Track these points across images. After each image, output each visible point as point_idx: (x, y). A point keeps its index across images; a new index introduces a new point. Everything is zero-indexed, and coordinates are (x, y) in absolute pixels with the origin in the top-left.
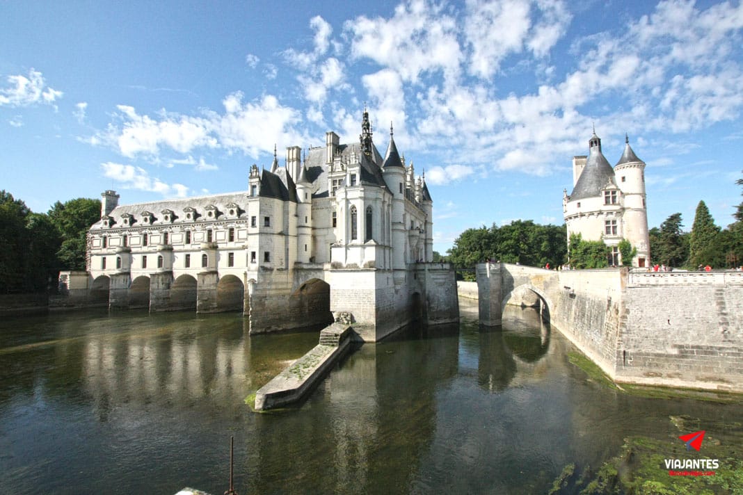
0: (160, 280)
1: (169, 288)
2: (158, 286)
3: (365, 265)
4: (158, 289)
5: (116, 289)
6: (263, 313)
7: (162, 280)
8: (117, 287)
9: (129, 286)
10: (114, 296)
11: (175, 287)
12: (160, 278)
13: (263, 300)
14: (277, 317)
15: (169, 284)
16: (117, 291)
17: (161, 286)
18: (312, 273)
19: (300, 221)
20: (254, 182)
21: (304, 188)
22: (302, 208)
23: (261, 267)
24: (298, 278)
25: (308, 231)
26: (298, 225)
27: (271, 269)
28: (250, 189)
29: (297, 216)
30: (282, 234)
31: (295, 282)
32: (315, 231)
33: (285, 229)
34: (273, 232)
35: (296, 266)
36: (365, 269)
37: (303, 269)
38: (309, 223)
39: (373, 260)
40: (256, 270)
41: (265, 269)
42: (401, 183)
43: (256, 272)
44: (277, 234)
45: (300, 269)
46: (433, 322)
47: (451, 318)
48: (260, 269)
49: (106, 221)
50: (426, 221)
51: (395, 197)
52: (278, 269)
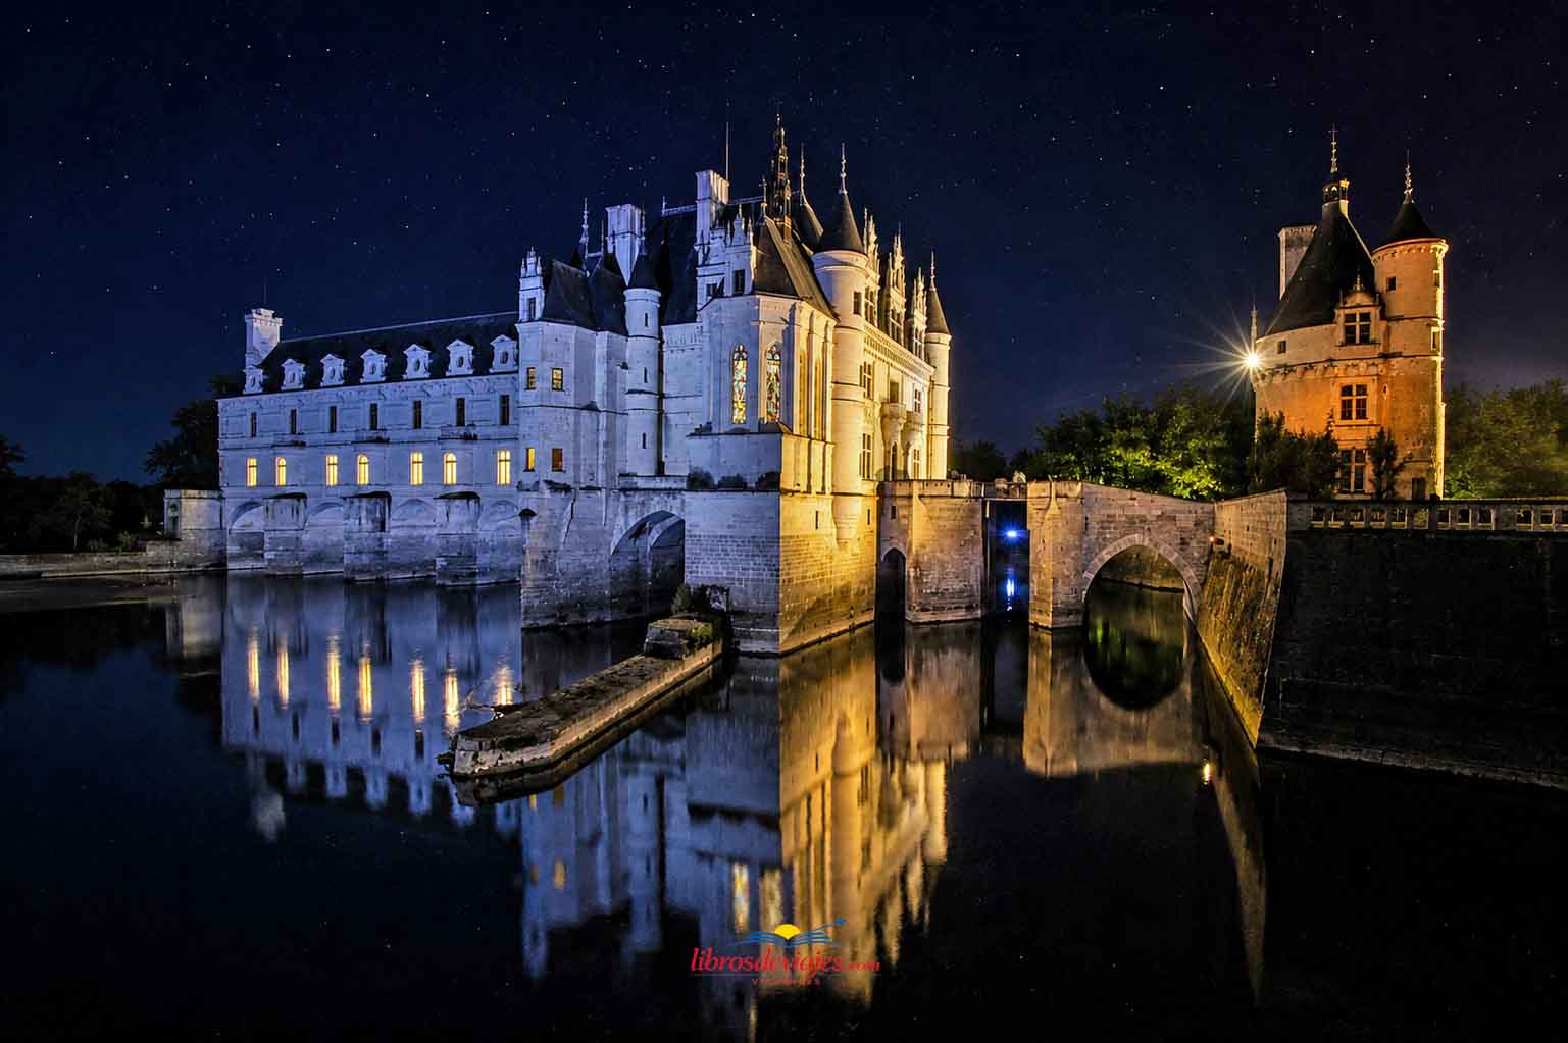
0: (363, 510)
1: (382, 529)
2: (360, 526)
3: (759, 480)
4: (360, 532)
5: (276, 531)
6: (550, 586)
7: (367, 512)
8: (277, 526)
9: (303, 524)
10: (275, 546)
11: (396, 528)
12: (365, 505)
13: (551, 557)
14: (580, 595)
15: (383, 521)
16: (277, 534)
17: (367, 526)
18: (660, 499)
19: (632, 378)
20: (531, 288)
21: (641, 302)
22: (637, 348)
23: (546, 482)
24: (627, 509)
25: (648, 401)
26: (628, 388)
27: (567, 489)
28: (523, 305)
29: (625, 366)
30: (591, 407)
31: (621, 521)
32: (664, 400)
33: (599, 400)
34: (573, 405)
35: (622, 482)
36: (758, 489)
37: (636, 490)
38: (651, 385)
39: (776, 470)
40: (536, 487)
41: (554, 487)
42: (858, 291)
43: (534, 495)
44: (582, 409)
45: (631, 490)
46: (925, 617)
47: (969, 608)
48: (543, 486)
49: (254, 376)
50: (932, 382)
51: (841, 324)
52: (582, 489)
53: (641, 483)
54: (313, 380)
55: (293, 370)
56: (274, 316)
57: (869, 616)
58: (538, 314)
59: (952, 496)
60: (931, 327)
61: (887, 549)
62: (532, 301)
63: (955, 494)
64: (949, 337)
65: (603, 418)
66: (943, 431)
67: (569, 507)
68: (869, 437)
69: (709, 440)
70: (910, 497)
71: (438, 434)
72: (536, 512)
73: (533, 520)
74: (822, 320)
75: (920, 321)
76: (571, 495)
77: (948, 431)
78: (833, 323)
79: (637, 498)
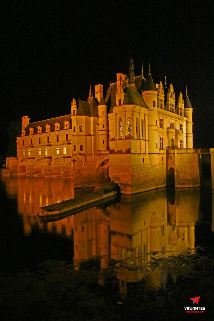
0: (46, 161)
1: (50, 165)
2: (45, 164)
3: (126, 151)
4: (45, 166)
5: (28, 166)
6: (81, 177)
7: (47, 161)
8: (29, 165)
9: (34, 164)
10: (28, 169)
11: (53, 165)
12: (46, 160)
13: (81, 171)
14: (89, 180)
15: (50, 163)
16: (29, 167)
17: (47, 164)
18: (106, 156)
19: (100, 127)
20: (74, 108)
21: (102, 108)
22: (101, 120)
23: (79, 153)
24: (99, 159)
25: (104, 133)
26: (99, 130)
27: (84, 155)
28: (72, 112)
29: (98, 125)
30: (90, 135)
31: (98, 161)
32: (109, 132)
33: (92, 132)
34: (85, 134)
35: (98, 153)
36: (125, 153)
37: (101, 154)
38: (105, 129)
39: (130, 148)
40: (76, 155)
41: (80, 154)
42: (154, 100)
43: (76, 156)
44: (87, 135)
45: (100, 154)
46: (180, 186)
47: (194, 184)
48: (78, 154)
49: (24, 132)
50: (187, 122)
51: (150, 110)
52: (88, 154)
53: (103, 153)
54: (35, 132)
55: (31, 130)
56: (28, 118)
57: (164, 185)
58: (75, 114)
59: (187, 153)
60: (186, 106)
61: (169, 168)
62: (74, 111)
63: (188, 152)
64: (192, 109)
65: (93, 137)
66: (191, 135)
67: (85, 159)
68: (162, 138)
69: (115, 142)
70: (174, 153)
71: (62, 143)
72: (76, 160)
73: (76, 162)
74: (143, 110)
75: (181, 105)
76: (85, 156)
77: (193, 135)
78: (147, 110)
79: (102, 156)
